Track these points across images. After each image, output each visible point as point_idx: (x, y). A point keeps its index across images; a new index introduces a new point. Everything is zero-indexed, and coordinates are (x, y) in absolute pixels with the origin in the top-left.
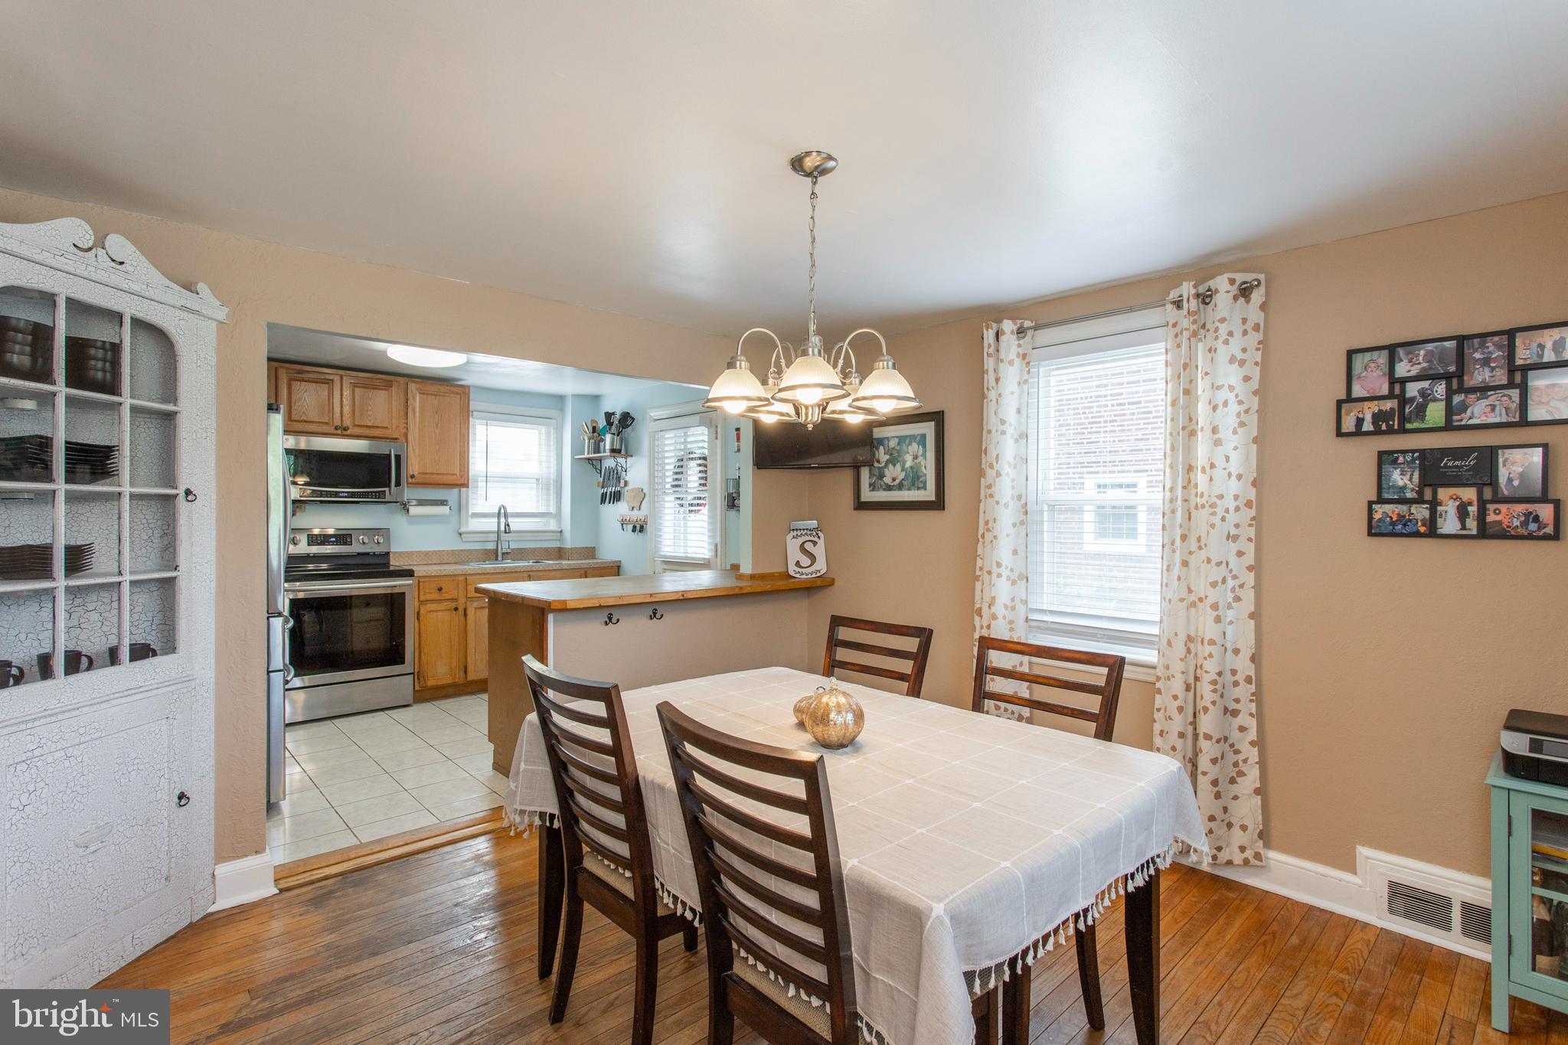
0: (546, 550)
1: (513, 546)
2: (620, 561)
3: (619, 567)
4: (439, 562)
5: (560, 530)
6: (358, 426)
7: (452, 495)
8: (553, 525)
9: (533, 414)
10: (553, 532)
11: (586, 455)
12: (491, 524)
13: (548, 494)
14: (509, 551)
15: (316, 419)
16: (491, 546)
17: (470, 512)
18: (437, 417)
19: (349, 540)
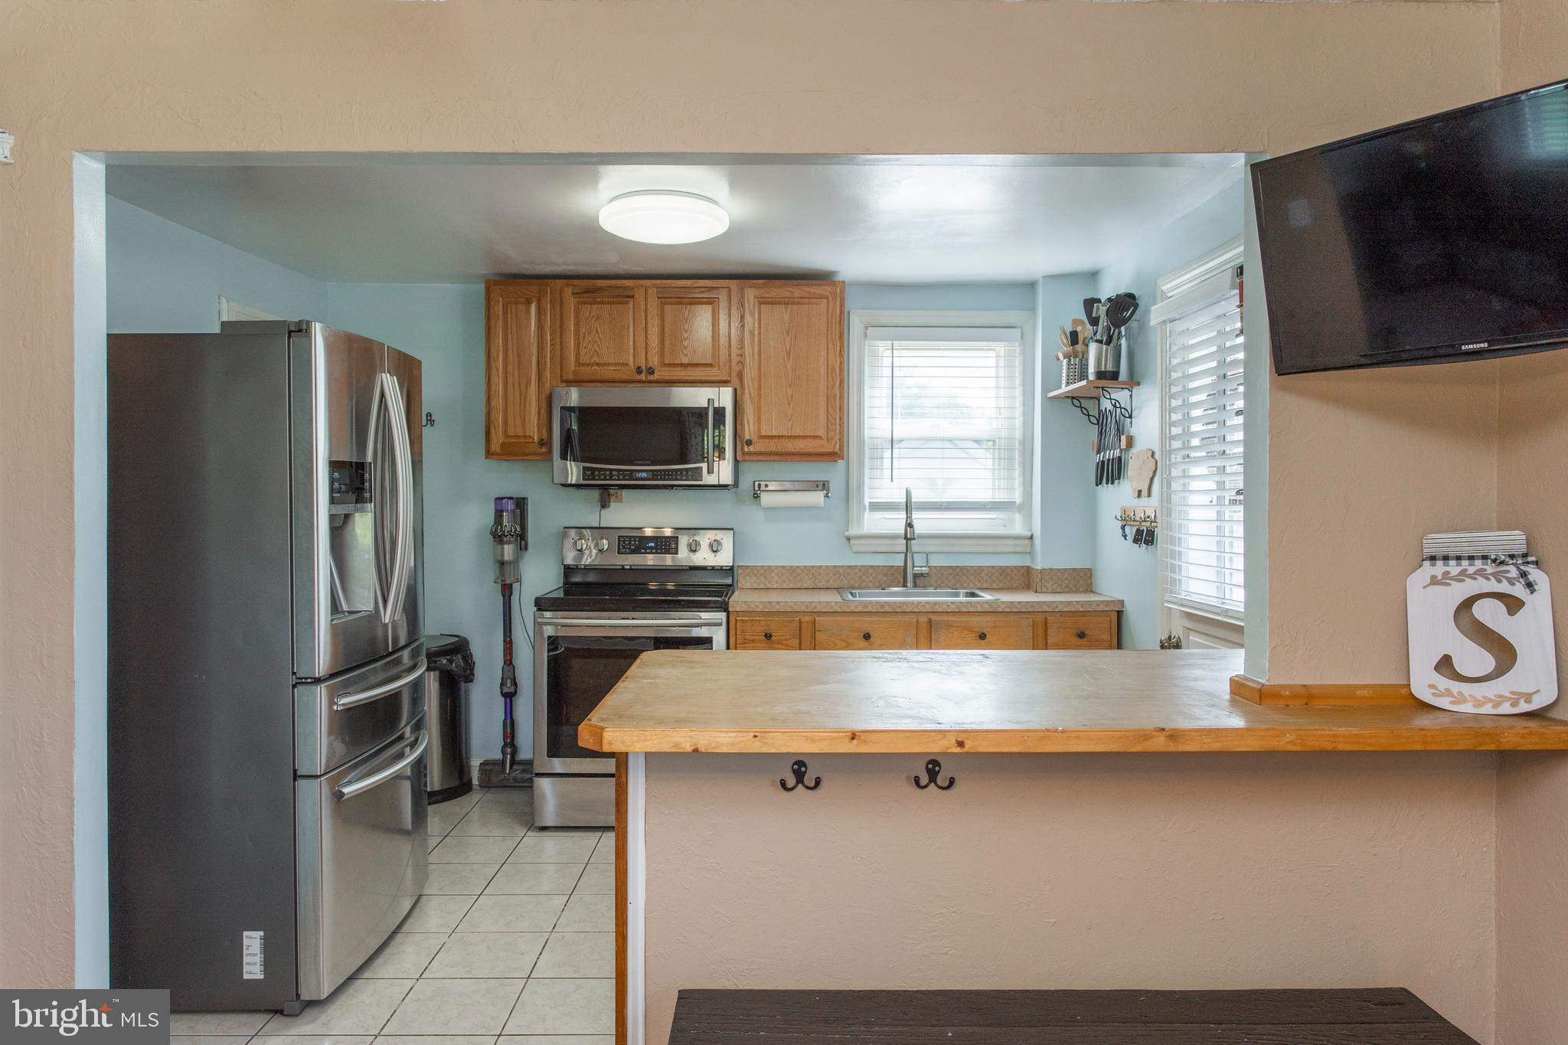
0: (1003, 571)
1: (937, 561)
2: (1122, 602)
3: (1120, 613)
4: (813, 586)
5: (1029, 534)
6: (670, 365)
7: (833, 473)
8: (1018, 528)
9: (978, 322)
10: (1016, 538)
11: (1064, 389)
12: (894, 522)
13: (1010, 468)
14: (925, 570)
15: (612, 361)
16: (899, 561)
17: (867, 501)
18: (788, 339)
19: (673, 546)
